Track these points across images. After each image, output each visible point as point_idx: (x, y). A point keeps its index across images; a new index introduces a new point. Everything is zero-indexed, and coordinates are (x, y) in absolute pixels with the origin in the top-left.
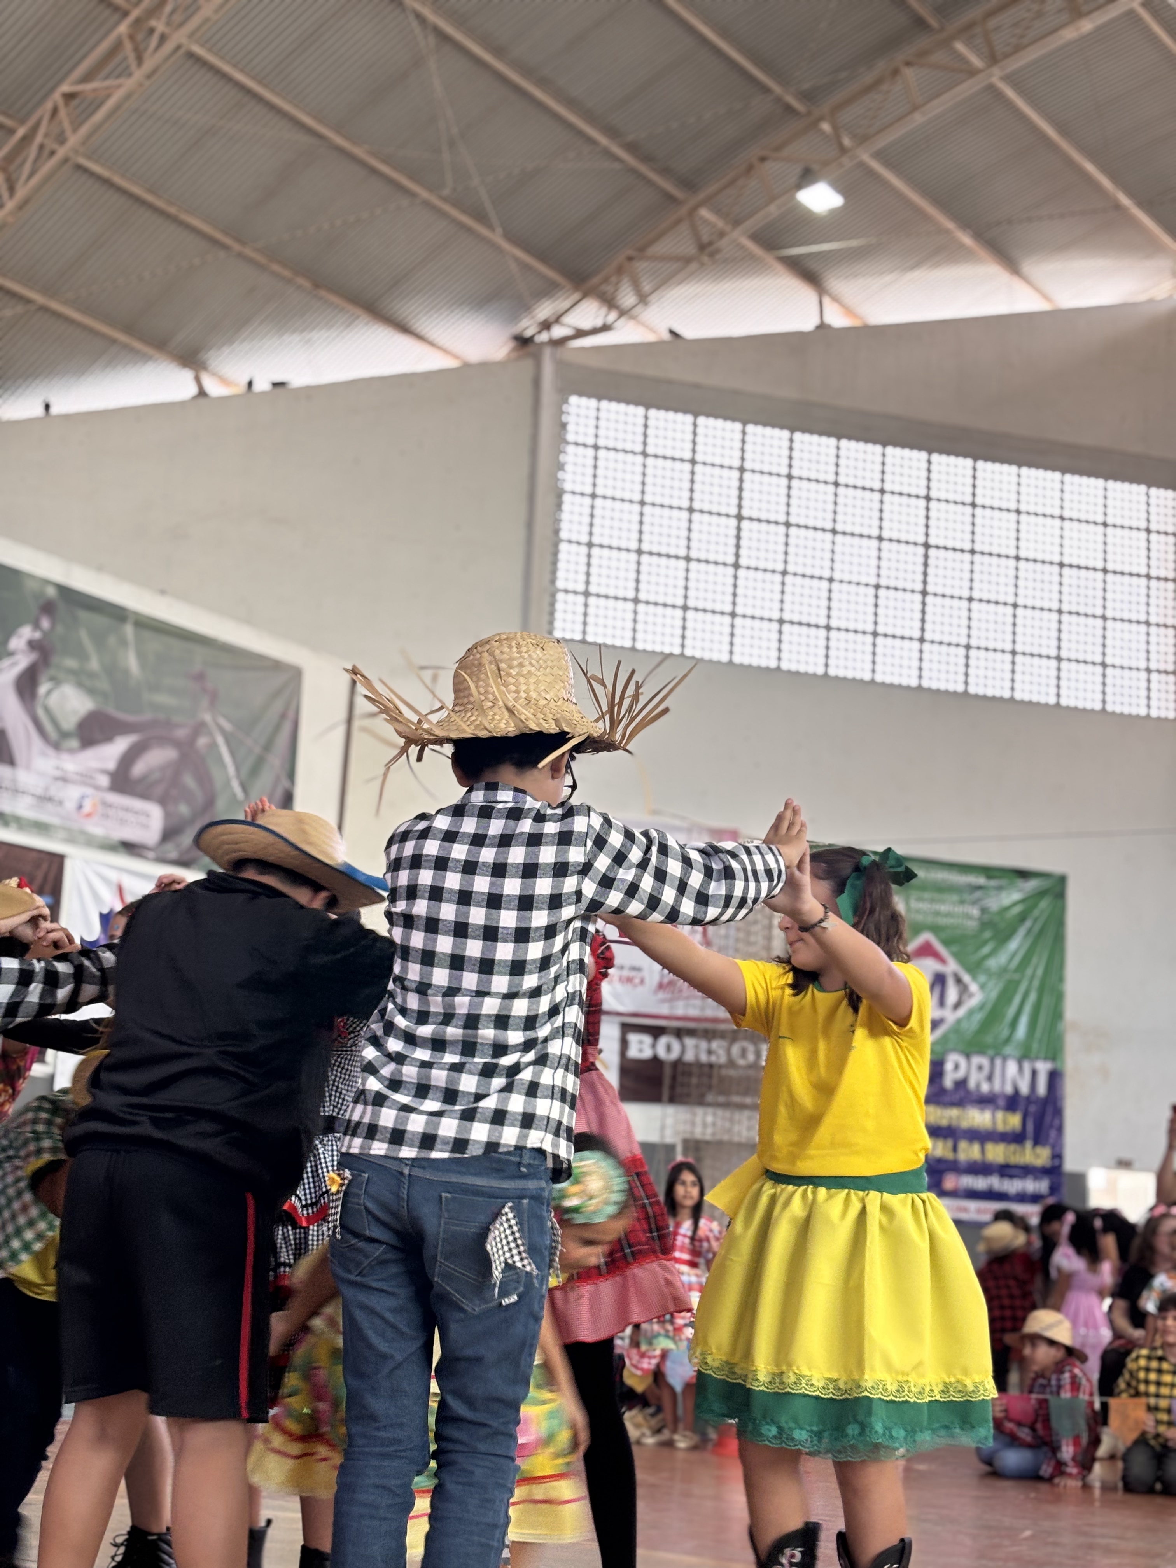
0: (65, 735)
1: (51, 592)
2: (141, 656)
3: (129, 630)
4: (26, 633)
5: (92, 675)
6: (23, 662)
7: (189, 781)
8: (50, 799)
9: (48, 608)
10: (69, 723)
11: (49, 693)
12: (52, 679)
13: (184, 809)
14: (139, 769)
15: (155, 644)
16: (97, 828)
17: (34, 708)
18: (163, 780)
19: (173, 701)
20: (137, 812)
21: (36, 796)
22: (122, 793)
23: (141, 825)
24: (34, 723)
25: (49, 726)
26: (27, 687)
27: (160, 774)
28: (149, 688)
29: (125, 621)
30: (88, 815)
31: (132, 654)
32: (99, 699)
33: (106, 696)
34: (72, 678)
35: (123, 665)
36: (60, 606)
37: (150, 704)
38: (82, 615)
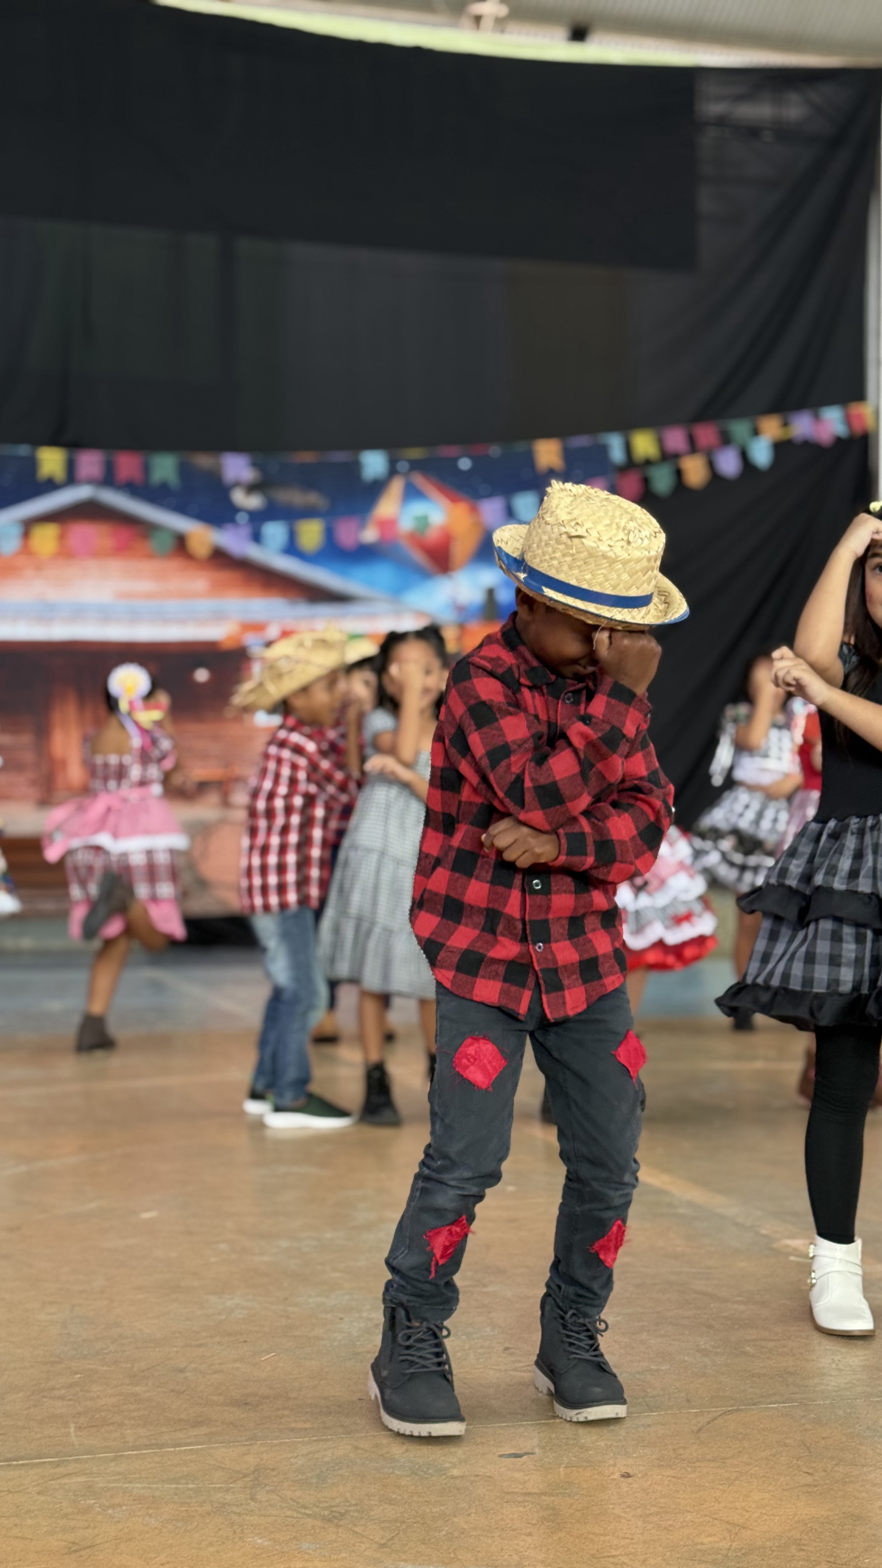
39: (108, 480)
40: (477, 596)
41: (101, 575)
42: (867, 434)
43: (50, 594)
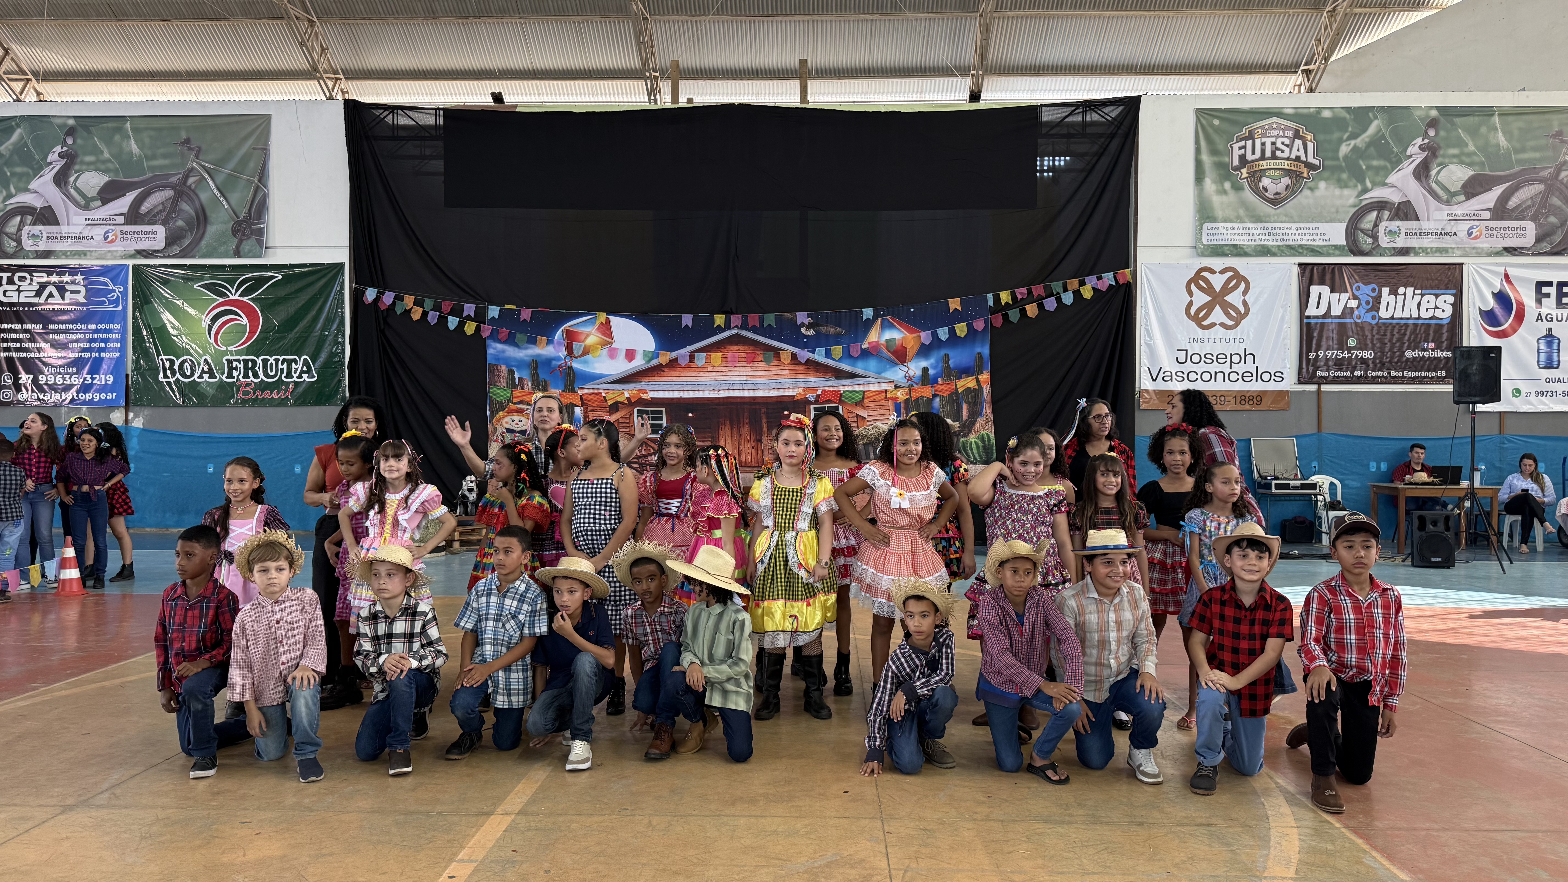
0: (1454, 194)
1: (1434, 113)
2: (1507, 133)
3: (1496, 119)
4: (1419, 141)
5: (1469, 155)
6: (1419, 159)
7: (1556, 201)
8: (1446, 234)
9: (1433, 123)
10: (1456, 187)
11: (1439, 172)
12: (1438, 165)
13: (1553, 219)
14: (1513, 203)
15: (1517, 124)
16: (1484, 244)
17: (1429, 185)
18: (1533, 205)
19: (1537, 155)
20: (1514, 229)
21: (1436, 234)
22: (1502, 219)
23: (1519, 236)
24: (1430, 193)
25: (1440, 192)
26: (1422, 173)
27: (1529, 203)
28: (1517, 151)
29: (1493, 115)
30: (1476, 238)
31: (1500, 134)
32: (1477, 168)
33: (1482, 164)
34: (1455, 160)
35: (1493, 141)
36: (1442, 119)
37: (1519, 162)
38: (1458, 120)
39: (744, 326)
40: (919, 373)
41: (741, 369)
42: (1129, 283)
43: (719, 378)
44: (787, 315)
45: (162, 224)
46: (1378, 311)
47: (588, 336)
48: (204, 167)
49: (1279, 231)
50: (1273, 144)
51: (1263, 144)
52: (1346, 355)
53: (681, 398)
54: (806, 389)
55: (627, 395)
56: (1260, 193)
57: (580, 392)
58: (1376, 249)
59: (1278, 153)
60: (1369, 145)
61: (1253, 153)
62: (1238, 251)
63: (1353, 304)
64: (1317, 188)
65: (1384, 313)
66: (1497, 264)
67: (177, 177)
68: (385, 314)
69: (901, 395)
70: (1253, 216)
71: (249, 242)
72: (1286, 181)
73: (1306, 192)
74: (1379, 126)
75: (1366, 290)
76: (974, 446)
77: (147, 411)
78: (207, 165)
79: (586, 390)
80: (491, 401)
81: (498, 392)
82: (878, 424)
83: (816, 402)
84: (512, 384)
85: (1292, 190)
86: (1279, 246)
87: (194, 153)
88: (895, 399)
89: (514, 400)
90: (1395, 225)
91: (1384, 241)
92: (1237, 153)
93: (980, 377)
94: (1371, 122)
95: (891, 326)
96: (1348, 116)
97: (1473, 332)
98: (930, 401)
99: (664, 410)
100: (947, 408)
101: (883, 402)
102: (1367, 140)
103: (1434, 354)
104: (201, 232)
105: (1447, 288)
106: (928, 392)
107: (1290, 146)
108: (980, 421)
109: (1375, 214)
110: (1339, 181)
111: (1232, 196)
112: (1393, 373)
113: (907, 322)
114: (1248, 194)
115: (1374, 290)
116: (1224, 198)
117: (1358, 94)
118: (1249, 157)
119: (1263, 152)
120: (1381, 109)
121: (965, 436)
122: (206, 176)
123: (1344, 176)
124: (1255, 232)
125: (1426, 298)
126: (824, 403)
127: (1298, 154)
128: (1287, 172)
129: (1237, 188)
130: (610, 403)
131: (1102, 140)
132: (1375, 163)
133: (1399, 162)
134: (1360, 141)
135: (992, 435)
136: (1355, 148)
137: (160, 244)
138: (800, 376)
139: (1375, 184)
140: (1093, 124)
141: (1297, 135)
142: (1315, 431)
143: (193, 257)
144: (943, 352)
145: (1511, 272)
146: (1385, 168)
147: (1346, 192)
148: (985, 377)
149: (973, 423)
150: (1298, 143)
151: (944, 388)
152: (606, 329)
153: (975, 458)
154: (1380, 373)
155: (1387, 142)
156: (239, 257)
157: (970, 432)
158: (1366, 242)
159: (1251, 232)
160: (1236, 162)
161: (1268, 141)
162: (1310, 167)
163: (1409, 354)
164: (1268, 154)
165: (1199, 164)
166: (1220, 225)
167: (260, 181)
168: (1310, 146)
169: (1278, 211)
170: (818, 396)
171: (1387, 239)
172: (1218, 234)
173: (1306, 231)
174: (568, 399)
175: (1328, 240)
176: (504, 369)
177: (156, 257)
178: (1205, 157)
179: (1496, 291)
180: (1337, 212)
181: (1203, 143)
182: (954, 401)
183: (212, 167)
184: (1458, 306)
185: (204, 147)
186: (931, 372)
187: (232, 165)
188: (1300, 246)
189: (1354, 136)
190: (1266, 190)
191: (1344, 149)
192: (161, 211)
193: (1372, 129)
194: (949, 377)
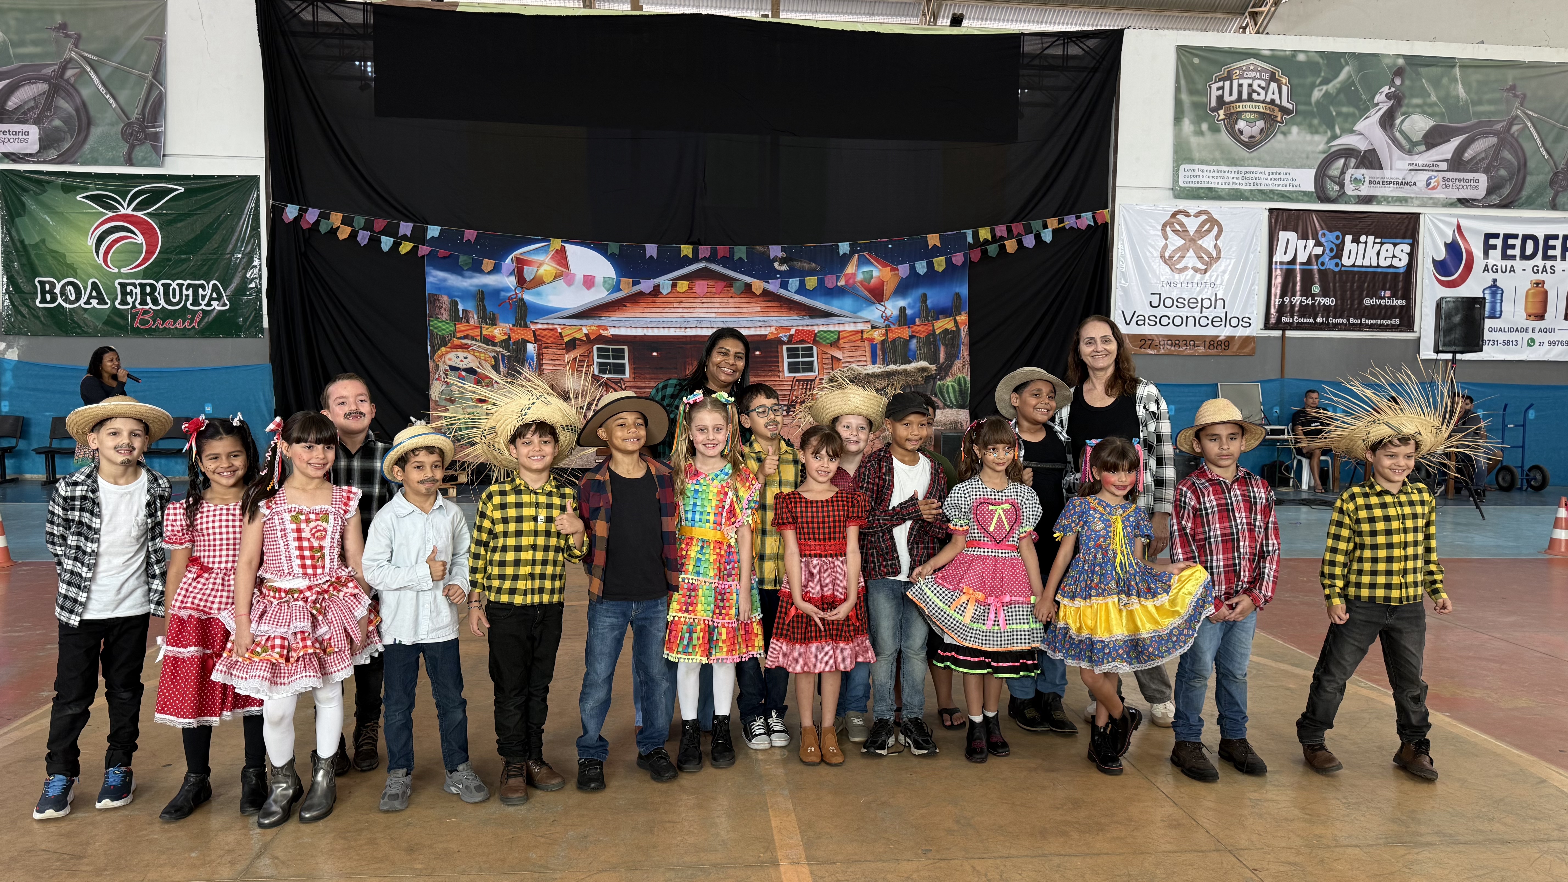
0: (1416, 144)
1: (1401, 61)
2: (1467, 86)
6: (1385, 107)
7: (1506, 154)
8: (1406, 184)
10: (1417, 136)
11: (1402, 122)
13: (1503, 172)
14: (1468, 155)
15: (1477, 75)
16: (1441, 194)
17: (1393, 133)
18: (1487, 157)
19: (1491, 108)
20: (1469, 181)
21: (1398, 183)
22: (1458, 171)
23: (1472, 187)
24: (1393, 142)
25: (1403, 142)
26: (1387, 121)
27: (1483, 155)
28: (1474, 104)
29: (1454, 66)
30: (1434, 188)
31: (1460, 86)
32: (1437, 119)
33: (1442, 115)
34: (1418, 110)
35: (1453, 93)
36: (1408, 68)
37: (1475, 113)
38: (1423, 70)
39: (712, 259)
40: (896, 313)
41: (710, 305)
42: (1107, 223)
43: (686, 315)
44: (760, 248)
45: (35, 123)
46: (1341, 259)
47: (540, 265)
48: (85, 58)
49: (1252, 175)
50: (1250, 85)
51: (1240, 86)
52: (1310, 301)
53: (645, 336)
54: (780, 328)
55: (585, 331)
56: (1236, 135)
57: (533, 327)
58: (1341, 197)
59: (1255, 96)
60: (1339, 91)
61: (1231, 94)
62: (1212, 194)
63: (1319, 250)
64: (1290, 132)
65: (1346, 261)
66: (1451, 215)
67: (52, 68)
68: (307, 235)
69: (878, 335)
70: (1227, 160)
71: (143, 147)
72: (1261, 124)
73: (1280, 137)
74: (1349, 72)
75: (1329, 238)
76: (951, 389)
77: (22, 341)
78: (89, 56)
79: (540, 325)
80: (432, 335)
81: (440, 325)
82: (854, 366)
83: (790, 341)
84: (455, 317)
85: (1266, 134)
86: (1251, 191)
87: (72, 41)
88: (871, 340)
89: (458, 335)
90: (1360, 173)
91: (1350, 189)
92: (1215, 93)
93: (958, 318)
94: (1342, 68)
95: (869, 263)
96: (1321, 61)
97: (1426, 281)
98: (907, 342)
99: (626, 348)
100: (924, 350)
101: (859, 343)
102: (1338, 86)
103: (1389, 302)
104: (83, 135)
105: (1404, 238)
106: (905, 333)
107: (1266, 89)
108: (958, 363)
109: (1342, 161)
110: (1310, 126)
111: (1209, 138)
112: (1352, 320)
113: (885, 259)
114: (1224, 137)
115: (1337, 238)
116: (1201, 140)
117: (1331, 39)
118: (1227, 98)
119: (1240, 93)
120: (1353, 55)
121: (941, 379)
122: (88, 69)
123: (1316, 122)
124: (1230, 175)
125: (1385, 246)
126: (797, 343)
127: (1273, 97)
128: (1262, 116)
129: (1215, 129)
130: (566, 339)
131: (1085, 74)
132: (1345, 109)
133: (1367, 110)
134: (1331, 87)
135: (968, 379)
136: (1327, 94)
137: (33, 147)
138: (772, 314)
139: (1344, 131)
140: (1074, 57)
141: (1273, 78)
142: (1278, 377)
143: (74, 163)
144: (920, 291)
145: (1464, 223)
146: (1353, 115)
147: (1317, 138)
148: (963, 318)
149: (950, 366)
150: (1274, 86)
151: (921, 329)
152: (561, 258)
153: (951, 402)
154: (1340, 321)
155: (1357, 89)
156: (132, 165)
157: (947, 375)
158: (1333, 188)
159: (1226, 175)
160: (1214, 103)
161: (1245, 83)
162: (1285, 111)
163: (1367, 302)
164: (1245, 96)
165: (1178, 103)
166: (1196, 167)
167: (154, 77)
168: (1285, 89)
169: (1252, 155)
170: (791, 336)
171: (1352, 187)
172: (1194, 176)
173: (1278, 177)
174: (519, 334)
175: (1298, 186)
176: (445, 300)
177: (28, 162)
178: (1184, 97)
179: (1449, 242)
180: (1308, 158)
181: (1183, 82)
182: (931, 343)
183: (95, 58)
184: (1412, 255)
185: (84, 34)
186: (909, 312)
187: (119, 56)
188: (1271, 191)
189: (1326, 81)
190: (1241, 133)
191: (1317, 94)
192: (32, 108)
193: (1343, 76)
194: (926, 318)
